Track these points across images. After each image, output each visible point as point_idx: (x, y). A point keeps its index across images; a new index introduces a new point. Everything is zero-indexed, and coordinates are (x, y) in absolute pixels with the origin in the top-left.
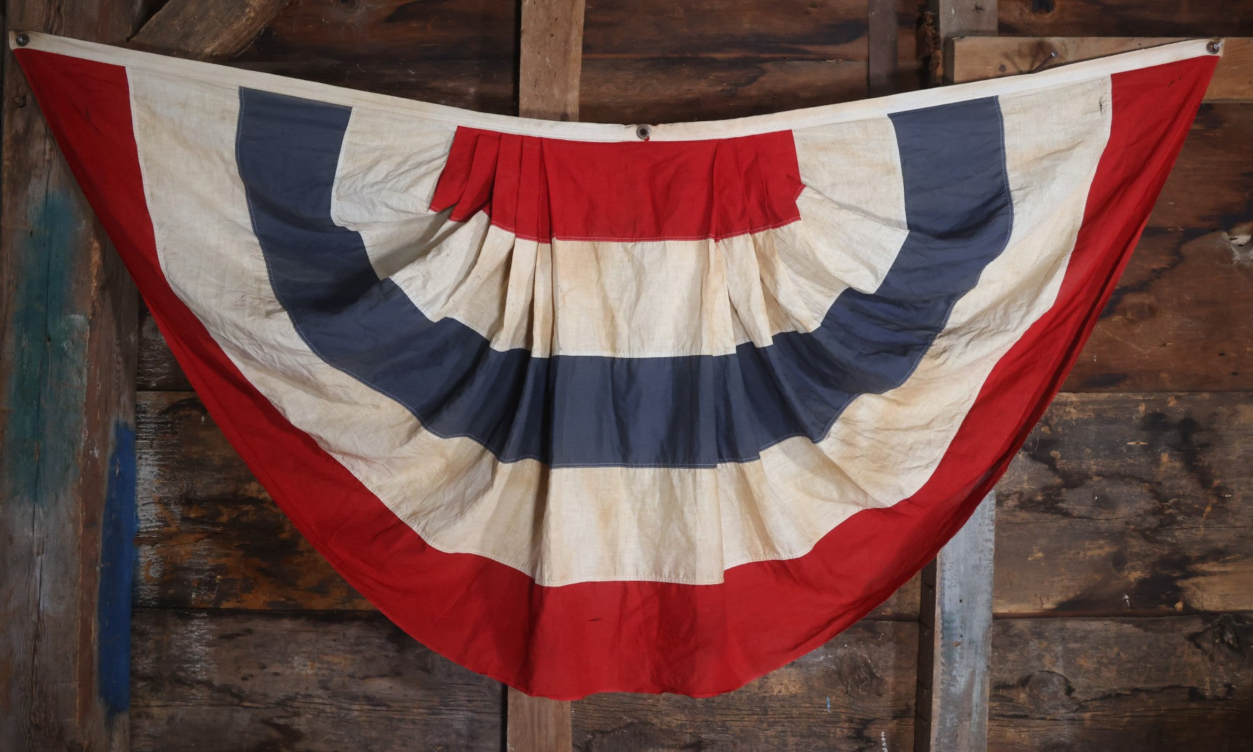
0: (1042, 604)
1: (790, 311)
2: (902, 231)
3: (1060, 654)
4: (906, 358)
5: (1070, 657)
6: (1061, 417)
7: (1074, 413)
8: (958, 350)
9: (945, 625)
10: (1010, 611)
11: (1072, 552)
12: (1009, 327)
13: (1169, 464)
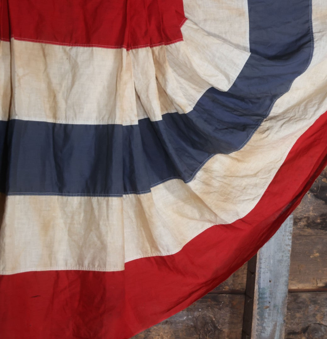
0: (317, 284)
1: (174, 99)
2: (247, 53)
3: (326, 313)
4: (245, 133)
8: (276, 129)
9: (260, 296)
10: (298, 288)
12: (307, 117)
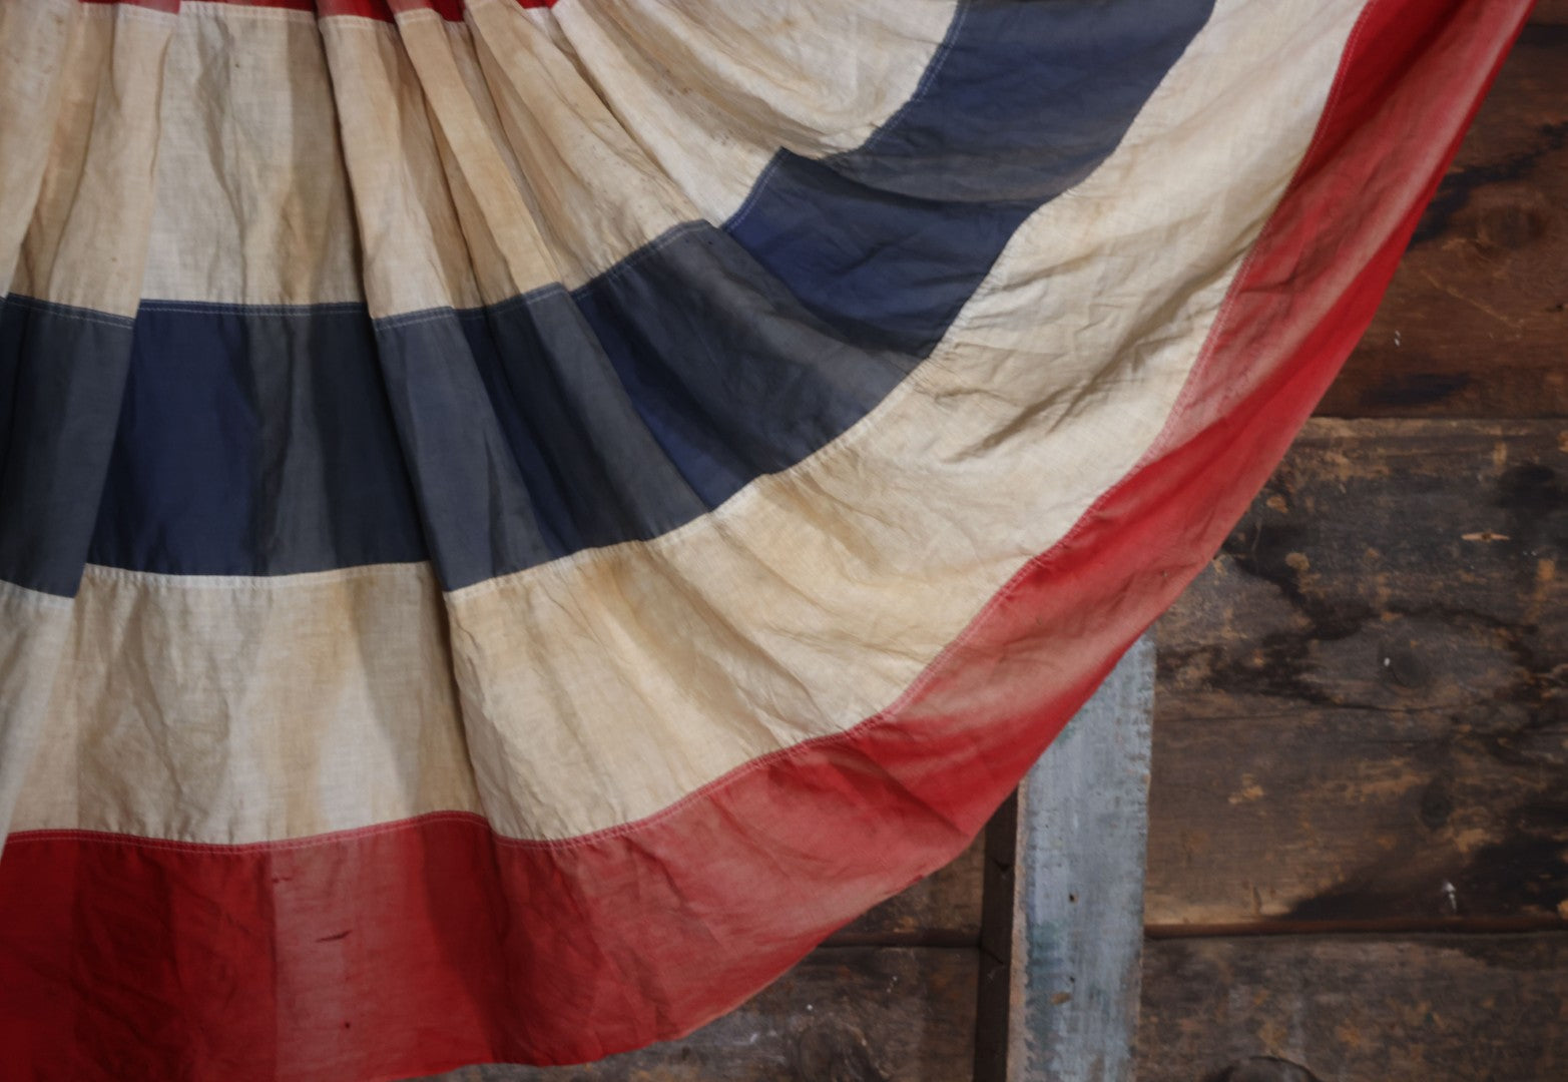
0: (1259, 904)
3: (1296, 1019)
5: (1319, 1023)
6: (1314, 474)
7: (1343, 466)
9: (1036, 955)
10: (1186, 920)
11: (1330, 785)
13: (1557, 585)
